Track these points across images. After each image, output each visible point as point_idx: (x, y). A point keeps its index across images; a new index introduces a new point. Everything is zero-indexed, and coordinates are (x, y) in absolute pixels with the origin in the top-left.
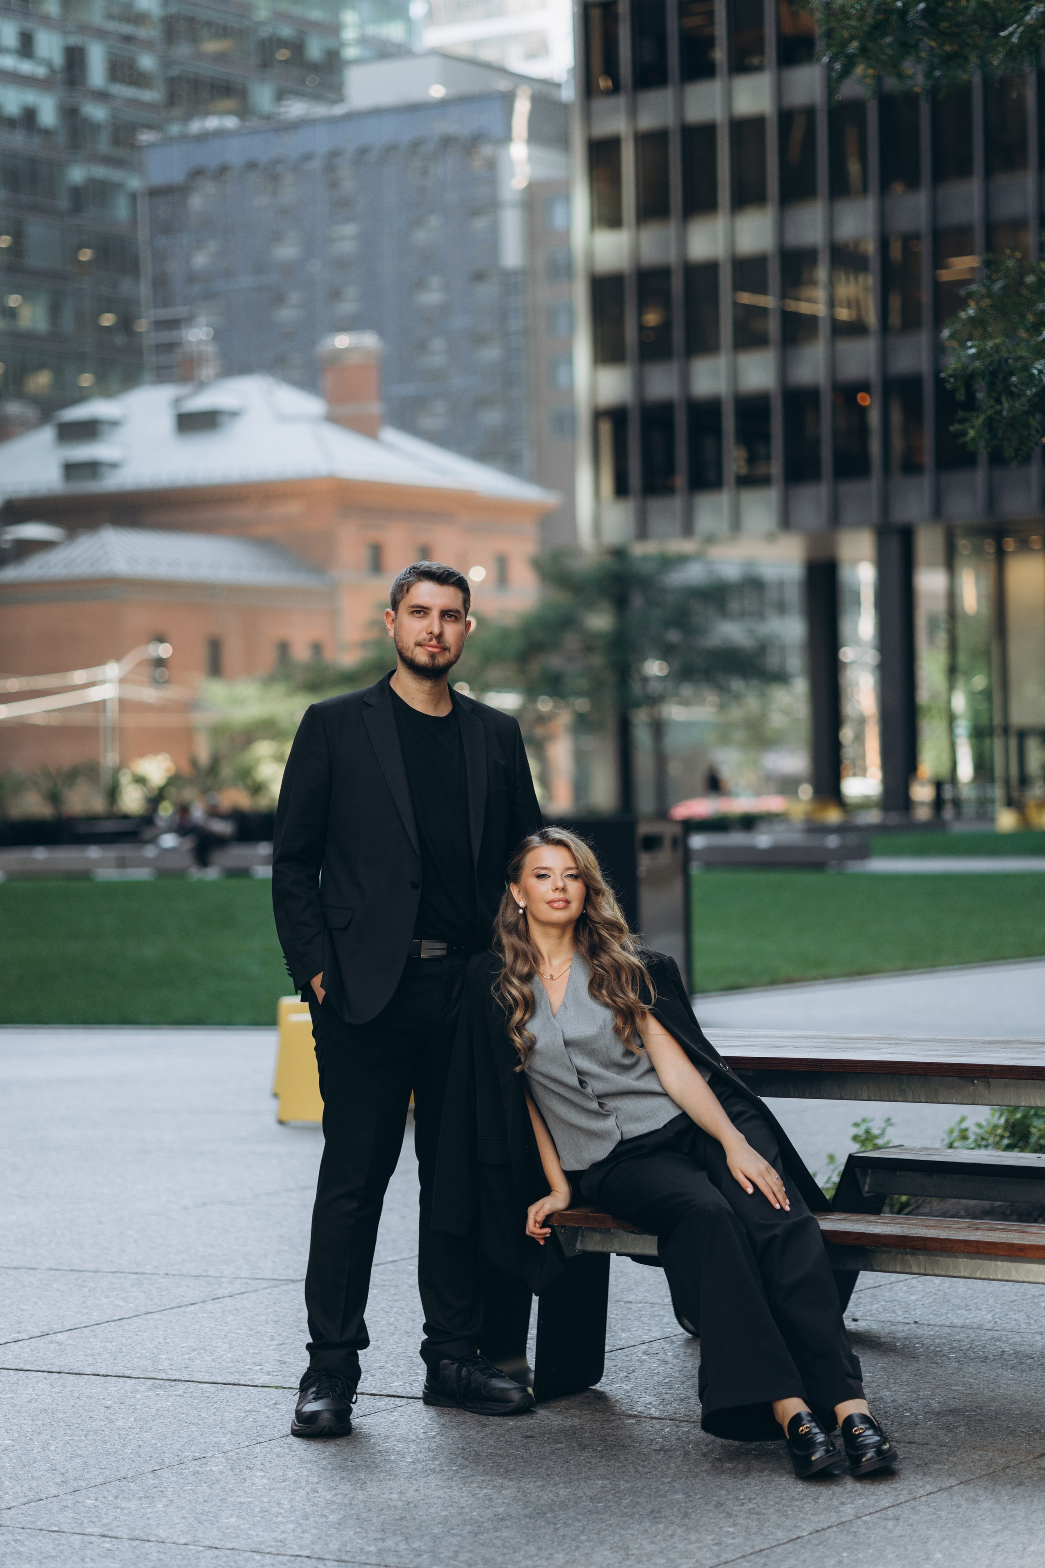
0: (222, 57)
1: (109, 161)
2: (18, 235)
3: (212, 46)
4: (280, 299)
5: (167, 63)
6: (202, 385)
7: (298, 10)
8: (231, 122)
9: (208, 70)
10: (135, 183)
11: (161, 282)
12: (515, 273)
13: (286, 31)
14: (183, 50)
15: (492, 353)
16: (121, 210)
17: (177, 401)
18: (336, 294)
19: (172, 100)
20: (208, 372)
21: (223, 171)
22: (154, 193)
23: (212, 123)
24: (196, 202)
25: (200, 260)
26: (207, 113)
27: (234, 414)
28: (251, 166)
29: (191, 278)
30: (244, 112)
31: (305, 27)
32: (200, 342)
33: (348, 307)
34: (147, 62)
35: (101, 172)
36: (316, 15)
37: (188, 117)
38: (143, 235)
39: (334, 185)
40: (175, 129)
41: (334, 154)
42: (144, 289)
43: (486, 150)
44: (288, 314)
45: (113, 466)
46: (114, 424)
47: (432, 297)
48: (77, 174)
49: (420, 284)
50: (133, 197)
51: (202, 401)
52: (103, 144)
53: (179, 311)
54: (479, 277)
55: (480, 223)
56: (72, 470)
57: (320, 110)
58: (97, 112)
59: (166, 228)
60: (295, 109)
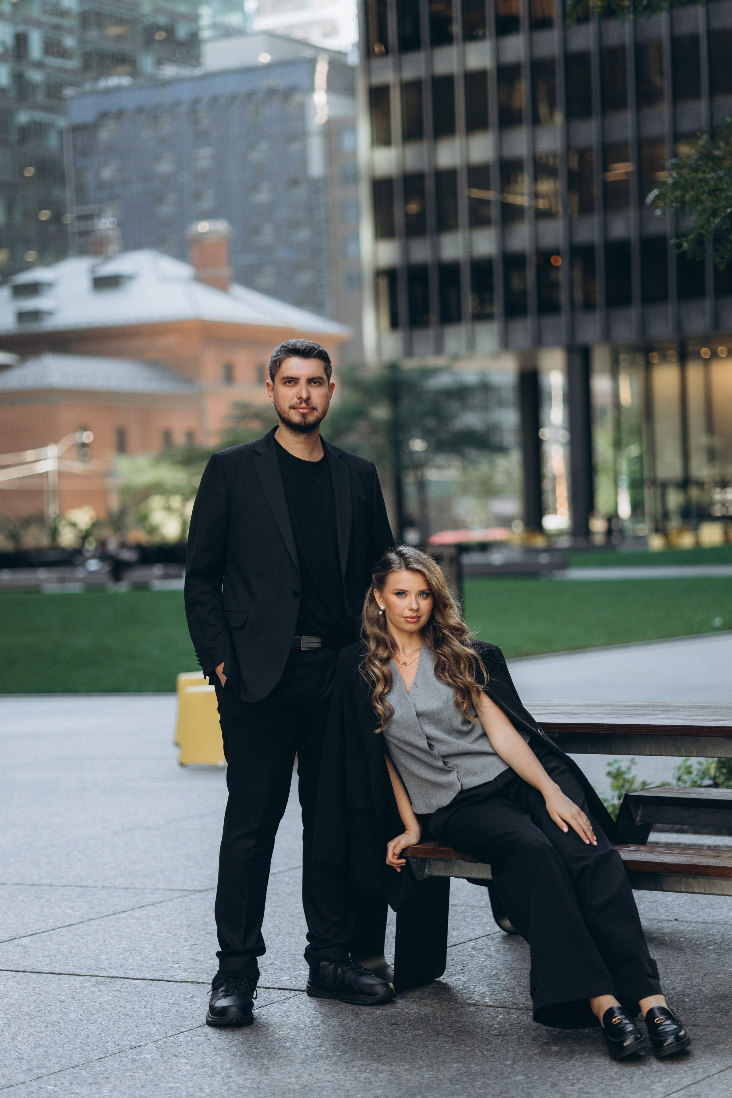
0: (119, 38)
1: (45, 109)
3: (113, 31)
4: (159, 199)
5: (82, 42)
6: (108, 258)
7: (169, 6)
8: (125, 81)
9: (110, 46)
10: (62, 122)
11: (80, 189)
12: (317, 181)
13: (162, 20)
14: (93, 34)
15: (304, 234)
16: (53, 141)
17: (93, 269)
18: (198, 196)
19: (86, 67)
20: (113, 248)
21: (120, 114)
22: (77, 129)
23: (113, 81)
24: (104, 135)
25: (107, 174)
26: (109, 75)
27: (130, 278)
28: (140, 110)
29: (101, 185)
30: (135, 73)
31: (175, 17)
32: (108, 229)
33: (207, 204)
34: (69, 42)
35: (39, 116)
36: (183, 8)
37: (96, 79)
38: (68, 157)
39: (196, 121)
40: (88, 86)
41: (195, 102)
42: (69, 194)
43: (298, 98)
44: (166, 209)
45: (50, 313)
46: (50, 285)
47: (263, 197)
48: (23, 117)
49: (255, 188)
50: (61, 133)
51: (109, 269)
52: (40, 97)
53: (91, 208)
54: (294, 183)
55: (295, 147)
56: (22, 316)
57: (186, 72)
58: (36, 76)
59: (83, 152)
60: (170, 71)
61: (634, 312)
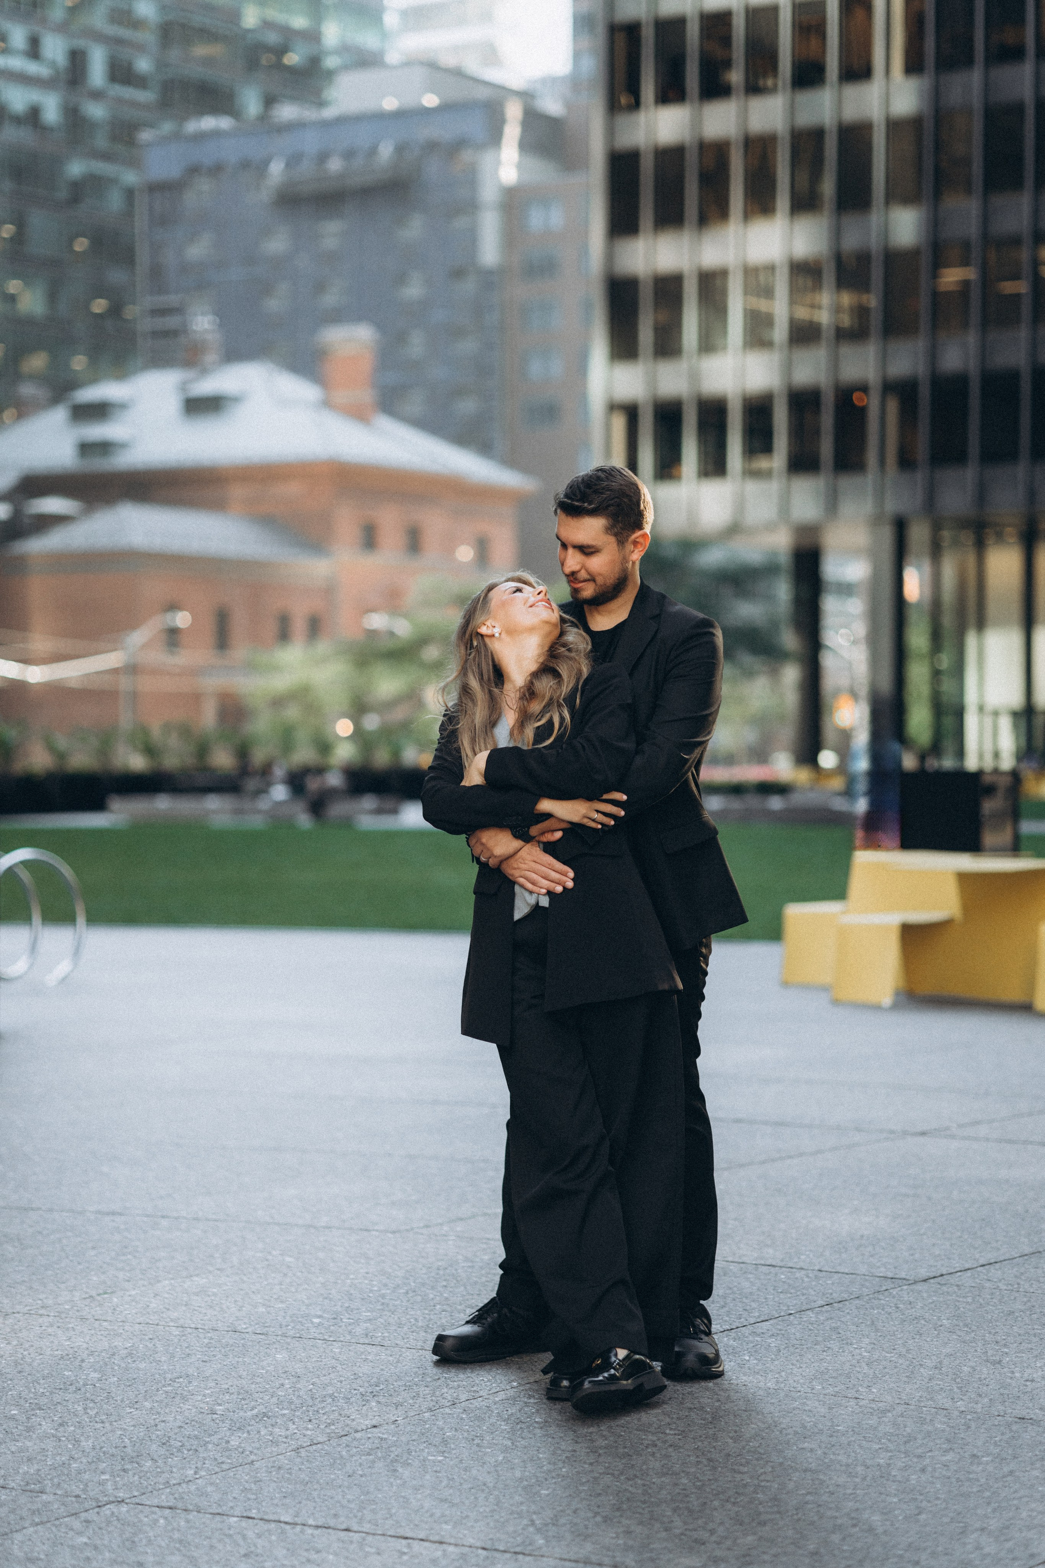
0: (209, 61)
1: (106, 157)
2: (20, 224)
3: (201, 50)
4: (266, 289)
5: (161, 64)
6: (205, 372)
7: (281, 19)
8: (224, 123)
9: (197, 72)
10: (130, 177)
11: (156, 272)
12: (490, 272)
13: (272, 38)
14: (174, 54)
15: (468, 346)
16: (118, 202)
17: (183, 387)
18: (320, 287)
19: (166, 101)
20: (211, 357)
21: (216, 170)
22: (156, 188)
23: (208, 123)
24: (192, 198)
25: (196, 252)
26: (201, 113)
27: (237, 399)
28: (243, 165)
29: (185, 269)
30: (234, 112)
31: (289, 36)
32: (206, 331)
33: (335, 299)
34: (143, 65)
35: (98, 167)
36: (296, 21)
37: (182, 118)
38: (140, 226)
40: (167, 127)
42: (140, 278)
43: (467, 156)
44: (274, 305)
45: (124, 446)
46: (122, 406)
47: (414, 291)
48: (76, 168)
49: (401, 279)
50: (130, 193)
51: (207, 386)
52: (101, 141)
53: (172, 299)
54: (458, 273)
55: (460, 223)
56: (86, 448)
57: (309, 114)
58: (96, 111)
59: (163, 221)
60: (287, 112)
61: (970, 474)
